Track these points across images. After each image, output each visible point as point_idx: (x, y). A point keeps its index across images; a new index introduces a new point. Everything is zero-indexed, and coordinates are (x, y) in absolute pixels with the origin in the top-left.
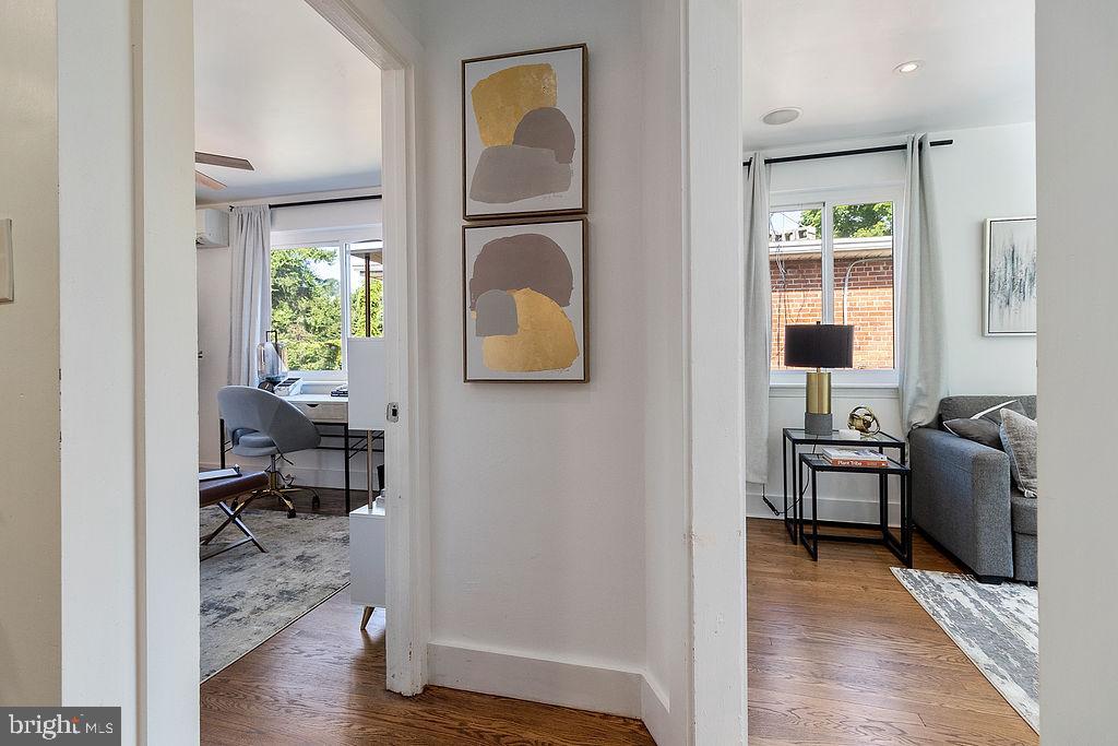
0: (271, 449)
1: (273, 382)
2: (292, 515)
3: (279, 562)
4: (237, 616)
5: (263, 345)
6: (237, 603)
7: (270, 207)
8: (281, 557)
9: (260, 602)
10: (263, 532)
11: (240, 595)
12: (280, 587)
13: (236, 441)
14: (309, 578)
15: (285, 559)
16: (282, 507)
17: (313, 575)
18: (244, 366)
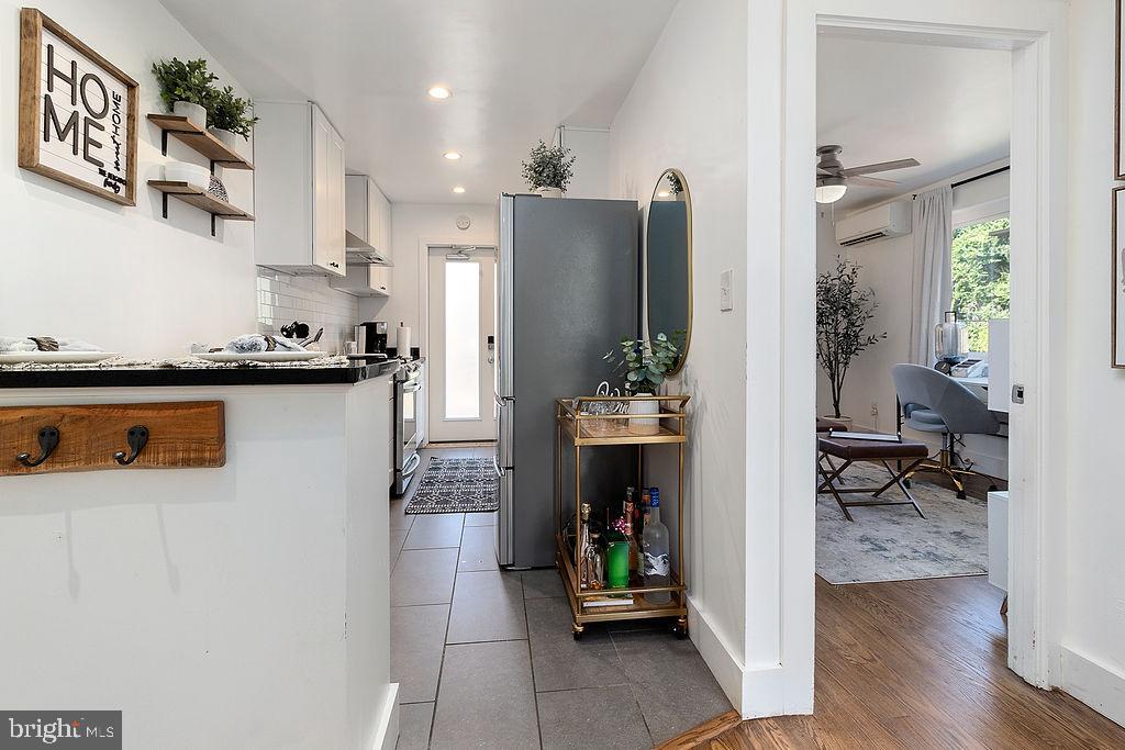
0: (940, 427)
1: (951, 362)
2: (961, 495)
3: (935, 529)
4: (886, 554)
5: (941, 325)
6: (889, 546)
7: (953, 186)
8: (938, 527)
9: (907, 552)
10: (928, 502)
11: (893, 541)
12: (929, 549)
13: (908, 415)
14: (959, 552)
15: (940, 530)
16: (954, 488)
17: (966, 551)
18: (923, 346)
